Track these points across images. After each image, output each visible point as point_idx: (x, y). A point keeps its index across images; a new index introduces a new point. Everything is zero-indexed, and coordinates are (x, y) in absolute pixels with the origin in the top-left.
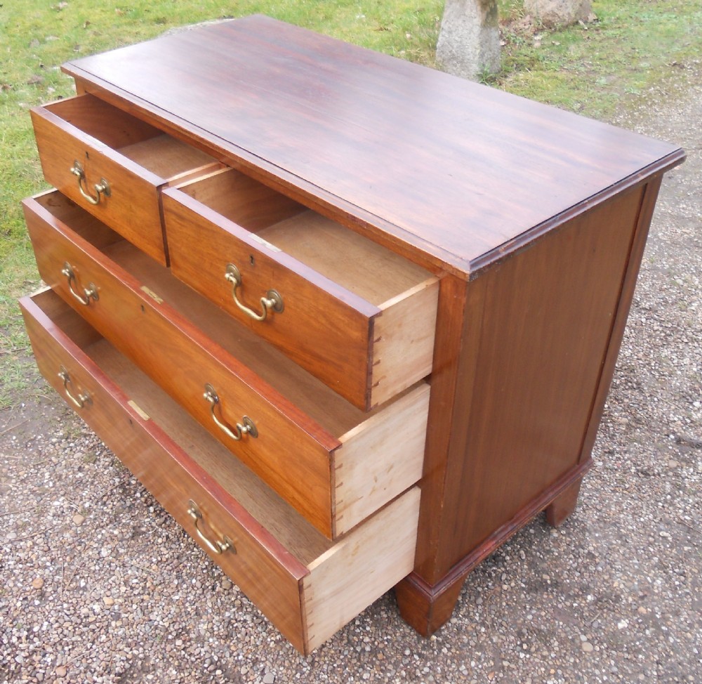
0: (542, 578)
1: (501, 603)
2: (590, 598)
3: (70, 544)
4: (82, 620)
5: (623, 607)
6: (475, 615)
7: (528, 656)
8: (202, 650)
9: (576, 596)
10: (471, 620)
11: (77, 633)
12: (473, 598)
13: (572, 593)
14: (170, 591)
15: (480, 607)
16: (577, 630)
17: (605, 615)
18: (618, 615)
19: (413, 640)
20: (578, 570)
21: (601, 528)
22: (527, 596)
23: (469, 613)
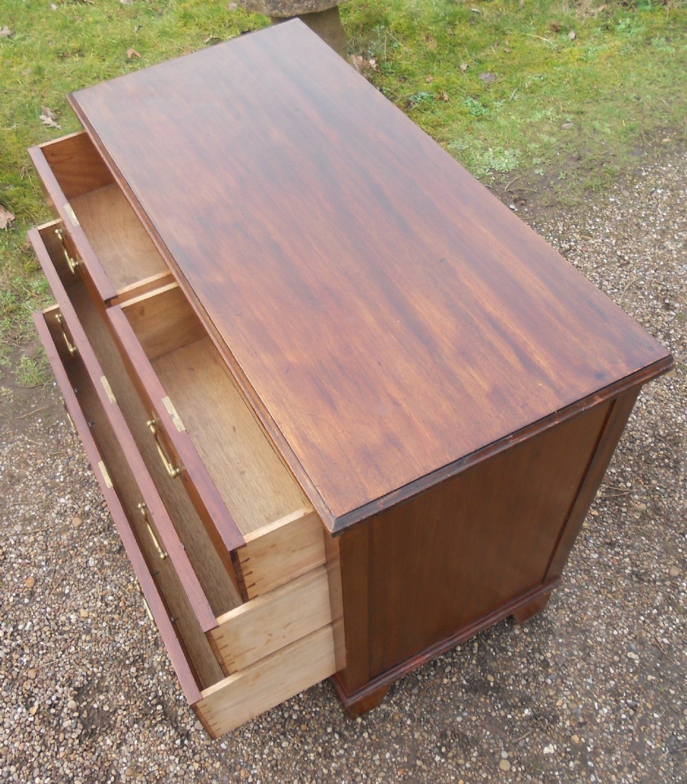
0: (486, 678)
1: (436, 697)
2: (527, 713)
3: (64, 547)
4: (59, 627)
5: (557, 730)
6: (406, 704)
7: (443, 760)
8: (151, 682)
10: (401, 708)
11: (52, 639)
12: (410, 685)
14: (138, 615)
15: (413, 697)
16: (501, 744)
17: (535, 735)
18: (548, 738)
19: (339, 718)
20: (526, 677)
21: (568, 633)
23: (401, 701)
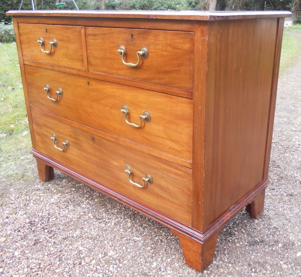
0: (255, 239)
1: (237, 252)
2: (280, 245)
5: (297, 247)
6: (225, 259)
7: (256, 274)
9: (273, 245)
10: (223, 261)
12: (222, 252)
13: (271, 244)
14: (54, 268)
15: (227, 255)
16: (277, 259)
17: (289, 251)
18: (295, 251)
19: (194, 275)
20: (271, 234)
21: (277, 217)
22: (249, 248)
23: (222, 259)
